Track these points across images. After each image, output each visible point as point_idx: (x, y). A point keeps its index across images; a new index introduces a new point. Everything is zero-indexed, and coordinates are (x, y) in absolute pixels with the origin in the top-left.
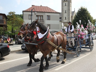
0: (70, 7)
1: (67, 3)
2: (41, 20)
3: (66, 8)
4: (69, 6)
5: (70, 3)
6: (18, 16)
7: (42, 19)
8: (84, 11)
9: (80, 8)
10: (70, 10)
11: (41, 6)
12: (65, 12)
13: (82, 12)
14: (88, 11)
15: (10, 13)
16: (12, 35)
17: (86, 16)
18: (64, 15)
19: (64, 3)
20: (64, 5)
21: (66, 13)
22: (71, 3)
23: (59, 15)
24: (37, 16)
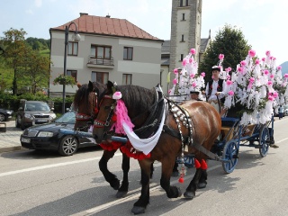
0: (198, 26)
1: (187, 12)
2: (104, 58)
3: (183, 28)
4: (193, 21)
5: (198, 14)
6: (41, 45)
7: (107, 55)
8: (232, 39)
9: (223, 30)
10: (197, 35)
11: (108, 17)
12: (179, 38)
13: (229, 43)
14: (245, 39)
15: (9, 33)
16: (12, 101)
17: (239, 53)
18: (177, 48)
19: (180, 13)
20: (180, 17)
21: (183, 41)
22: (200, 12)
23: (159, 46)
24: (93, 46)
